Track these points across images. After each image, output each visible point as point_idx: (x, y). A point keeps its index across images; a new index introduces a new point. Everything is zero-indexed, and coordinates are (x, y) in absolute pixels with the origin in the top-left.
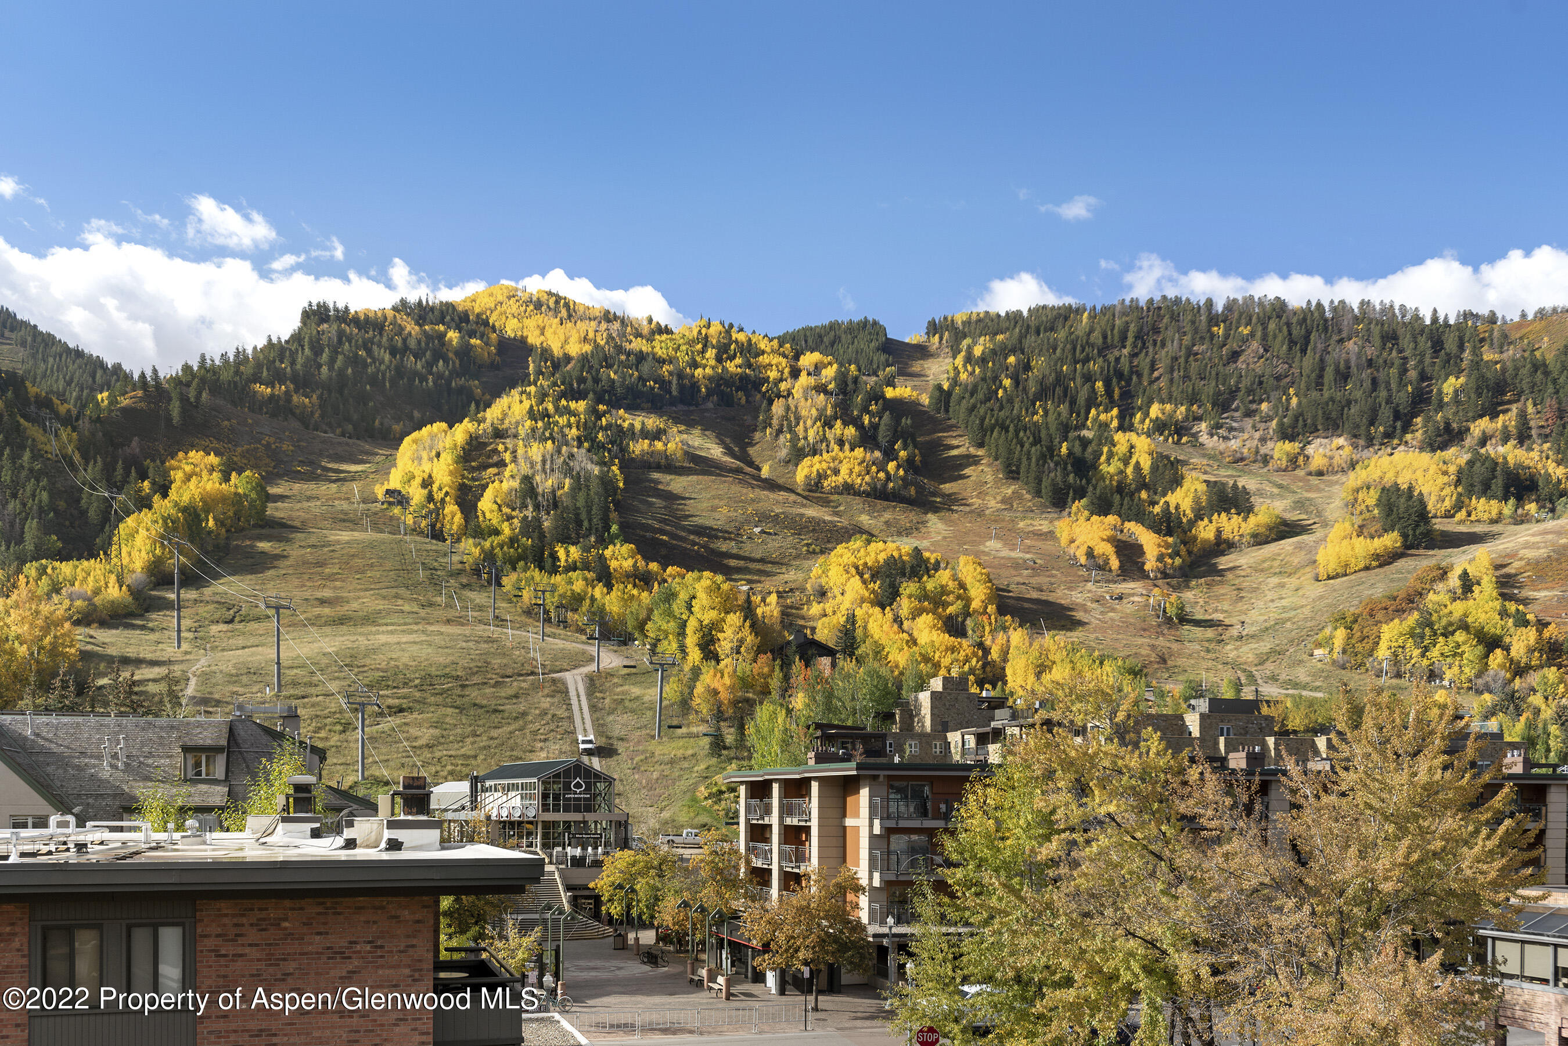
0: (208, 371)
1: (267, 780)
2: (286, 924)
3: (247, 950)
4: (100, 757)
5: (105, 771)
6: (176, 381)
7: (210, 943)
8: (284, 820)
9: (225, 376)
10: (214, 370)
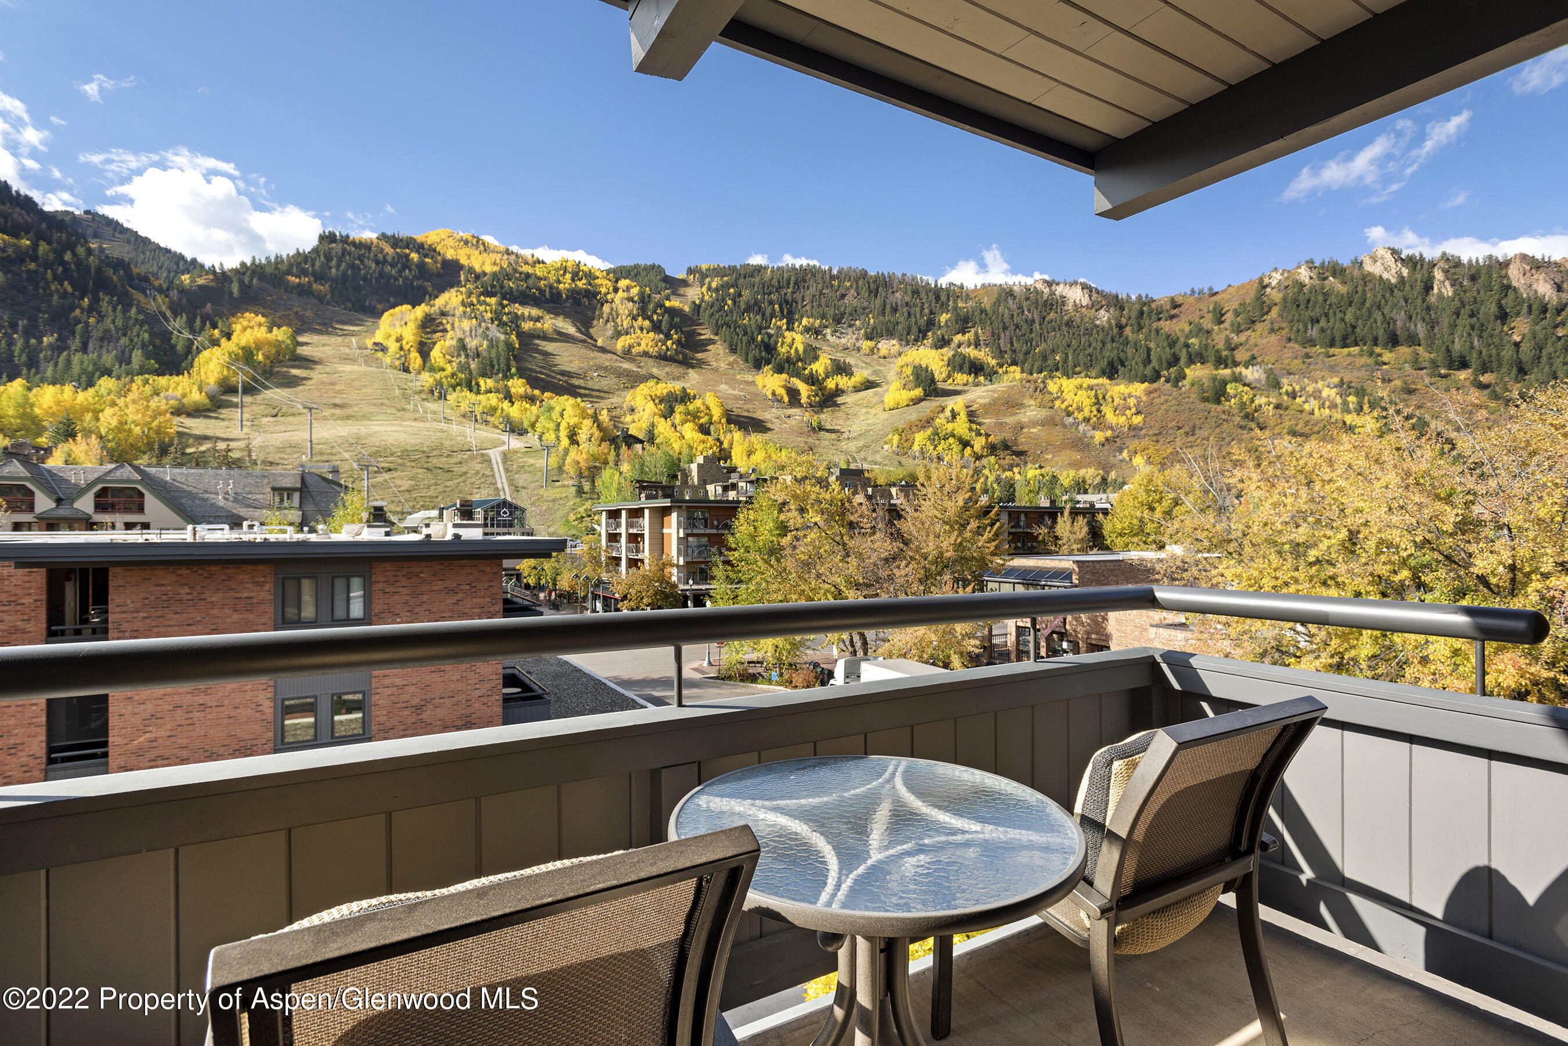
0: (257, 266)
1: (344, 506)
2: (422, 575)
3: (401, 589)
4: (217, 494)
5: (220, 500)
6: (236, 271)
7: (380, 586)
8: (369, 526)
9: (269, 270)
10: (261, 266)
